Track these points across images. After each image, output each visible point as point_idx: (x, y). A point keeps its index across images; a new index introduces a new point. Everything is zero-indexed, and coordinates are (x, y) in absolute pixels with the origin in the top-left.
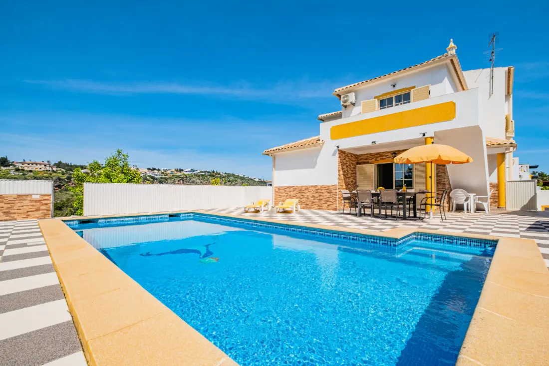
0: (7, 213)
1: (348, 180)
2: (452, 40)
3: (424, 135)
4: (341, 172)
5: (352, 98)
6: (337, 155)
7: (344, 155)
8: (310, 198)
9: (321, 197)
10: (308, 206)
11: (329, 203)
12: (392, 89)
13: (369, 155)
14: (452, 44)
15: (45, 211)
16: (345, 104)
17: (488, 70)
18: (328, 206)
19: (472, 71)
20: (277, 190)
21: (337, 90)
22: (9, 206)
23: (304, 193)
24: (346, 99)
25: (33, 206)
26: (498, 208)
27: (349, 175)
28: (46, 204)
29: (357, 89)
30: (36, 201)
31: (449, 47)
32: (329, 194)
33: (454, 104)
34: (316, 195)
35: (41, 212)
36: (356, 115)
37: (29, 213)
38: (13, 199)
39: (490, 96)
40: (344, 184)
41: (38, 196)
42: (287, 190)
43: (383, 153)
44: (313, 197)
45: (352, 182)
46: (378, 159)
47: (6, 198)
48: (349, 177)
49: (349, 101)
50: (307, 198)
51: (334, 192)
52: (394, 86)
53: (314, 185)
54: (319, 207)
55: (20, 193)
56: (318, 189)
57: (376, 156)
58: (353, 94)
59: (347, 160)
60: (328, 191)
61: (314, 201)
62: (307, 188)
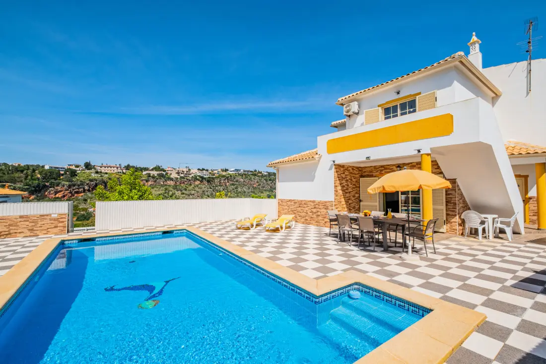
0: (31, 230)
1: (348, 195)
2: (474, 33)
3: (419, 151)
4: (339, 188)
5: (354, 107)
6: (333, 170)
7: (342, 169)
8: (309, 213)
9: (319, 213)
10: (307, 222)
11: (326, 220)
12: (397, 97)
13: (373, 168)
14: (474, 38)
15: (62, 228)
16: (349, 114)
17: (524, 64)
19: (504, 65)
20: (281, 203)
21: (340, 99)
22: (33, 224)
23: (304, 207)
24: (348, 108)
25: (52, 223)
26: (538, 229)
27: (350, 190)
28: (63, 222)
29: (360, 97)
30: (55, 220)
31: (471, 41)
32: (326, 211)
33: (452, 116)
34: (314, 210)
35: (58, 228)
36: (359, 126)
37: (49, 230)
38: (36, 218)
39: (528, 93)
40: (343, 200)
41: (56, 215)
42: (289, 203)
43: (388, 165)
44: (312, 212)
45: (354, 196)
46: (382, 172)
47: (31, 218)
48: (350, 192)
49: (352, 111)
50: (307, 213)
51: (330, 208)
52: (398, 93)
53: (312, 199)
54: (316, 224)
55: (42, 213)
56: (316, 205)
57: (381, 169)
58: (356, 103)
59: (346, 173)
60: (325, 207)
61: (312, 216)
62: (306, 203)
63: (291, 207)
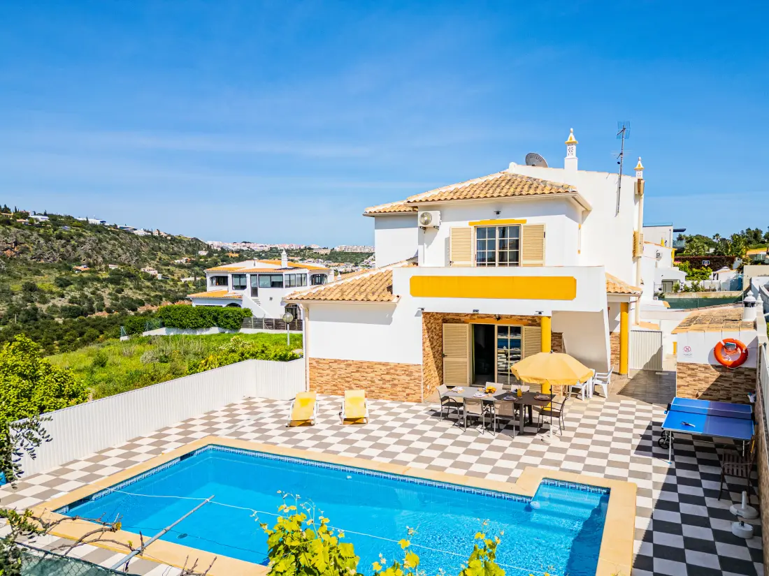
3: (540, 313)
4: (428, 343)
5: (435, 218)
6: (421, 318)
7: (428, 316)
8: (377, 382)
9: (396, 382)
10: (374, 395)
11: (408, 391)
14: (572, 137)
16: (425, 227)
17: (615, 177)
18: (408, 395)
20: (315, 364)
21: (412, 200)
23: (367, 373)
24: (426, 218)
26: (619, 374)
31: (569, 140)
32: (409, 378)
33: (575, 280)
34: (388, 377)
39: (616, 215)
42: (335, 365)
44: (382, 379)
45: (439, 351)
46: (474, 317)
50: (373, 382)
51: (416, 375)
52: (498, 214)
53: (383, 361)
54: (391, 397)
56: (390, 369)
58: (439, 212)
59: (431, 321)
60: (407, 373)
61: (384, 386)
62: (371, 366)
63: (338, 372)
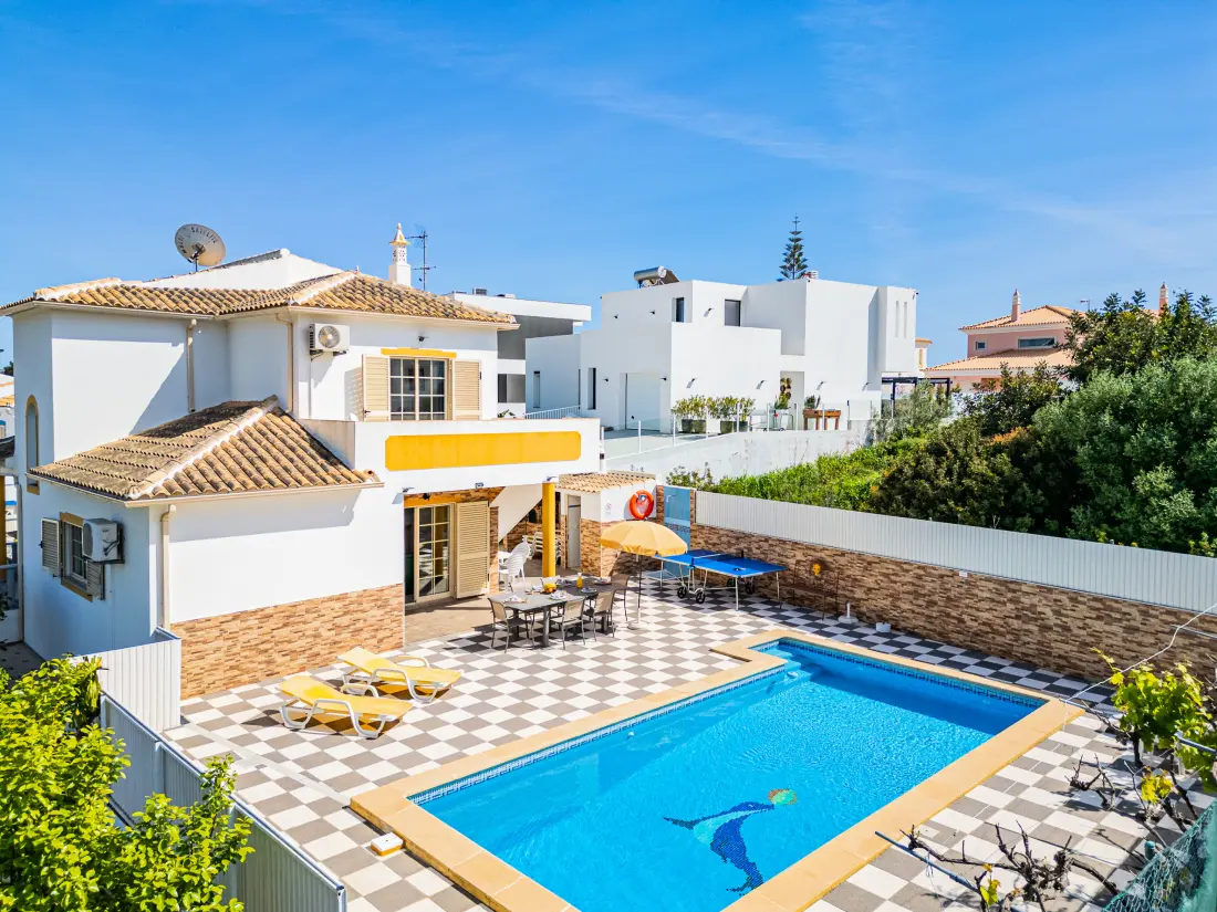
8: (325, 634)
9: (360, 625)
10: (318, 660)
11: (381, 635)
18: (381, 641)
23: (305, 623)
32: (382, 612)
34: (345, 620)
44: (334, 627)
50: (316, 637)
51: (394, 603)
53: (337, 592)
56: (349, 604)
60: (379, 603)
61: (337, 639)
62: (313, 607)
63: (242, 639)
